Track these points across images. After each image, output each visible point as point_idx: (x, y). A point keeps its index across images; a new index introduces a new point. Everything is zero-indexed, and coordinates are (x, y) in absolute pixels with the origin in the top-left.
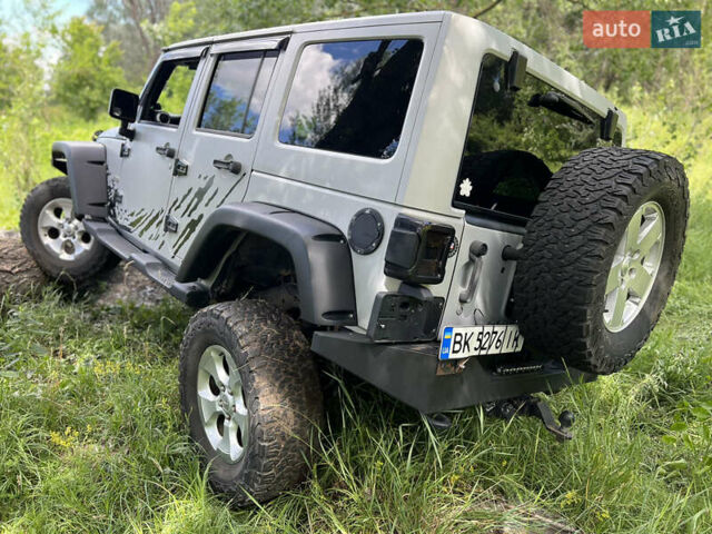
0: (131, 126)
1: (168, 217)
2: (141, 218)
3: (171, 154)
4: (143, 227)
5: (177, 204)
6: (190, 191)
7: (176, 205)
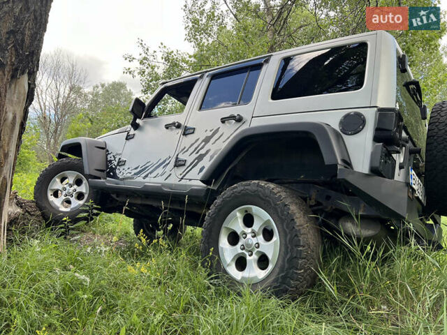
0: (138, 121)
1: (177, 158)
2: (146, 167)
3: (179, 126)
4: (147, 173)
5: (185, 150)
6: (198, 140)
7: (183, 151)
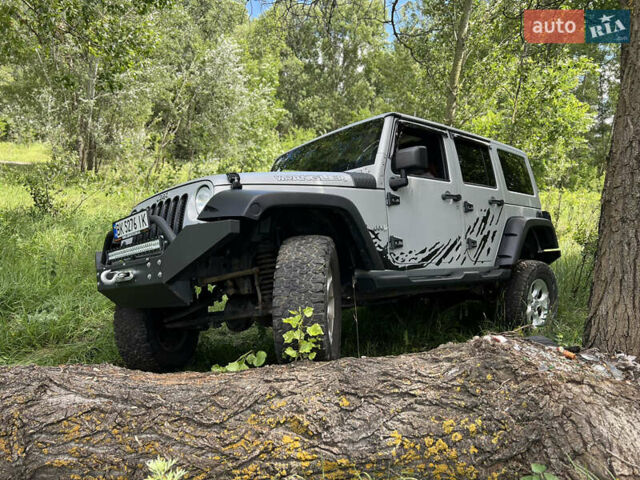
1: (468, 238)
2: (438, 250)
4: (439, 257)
6: (478, 220)
7: (470, 230)
